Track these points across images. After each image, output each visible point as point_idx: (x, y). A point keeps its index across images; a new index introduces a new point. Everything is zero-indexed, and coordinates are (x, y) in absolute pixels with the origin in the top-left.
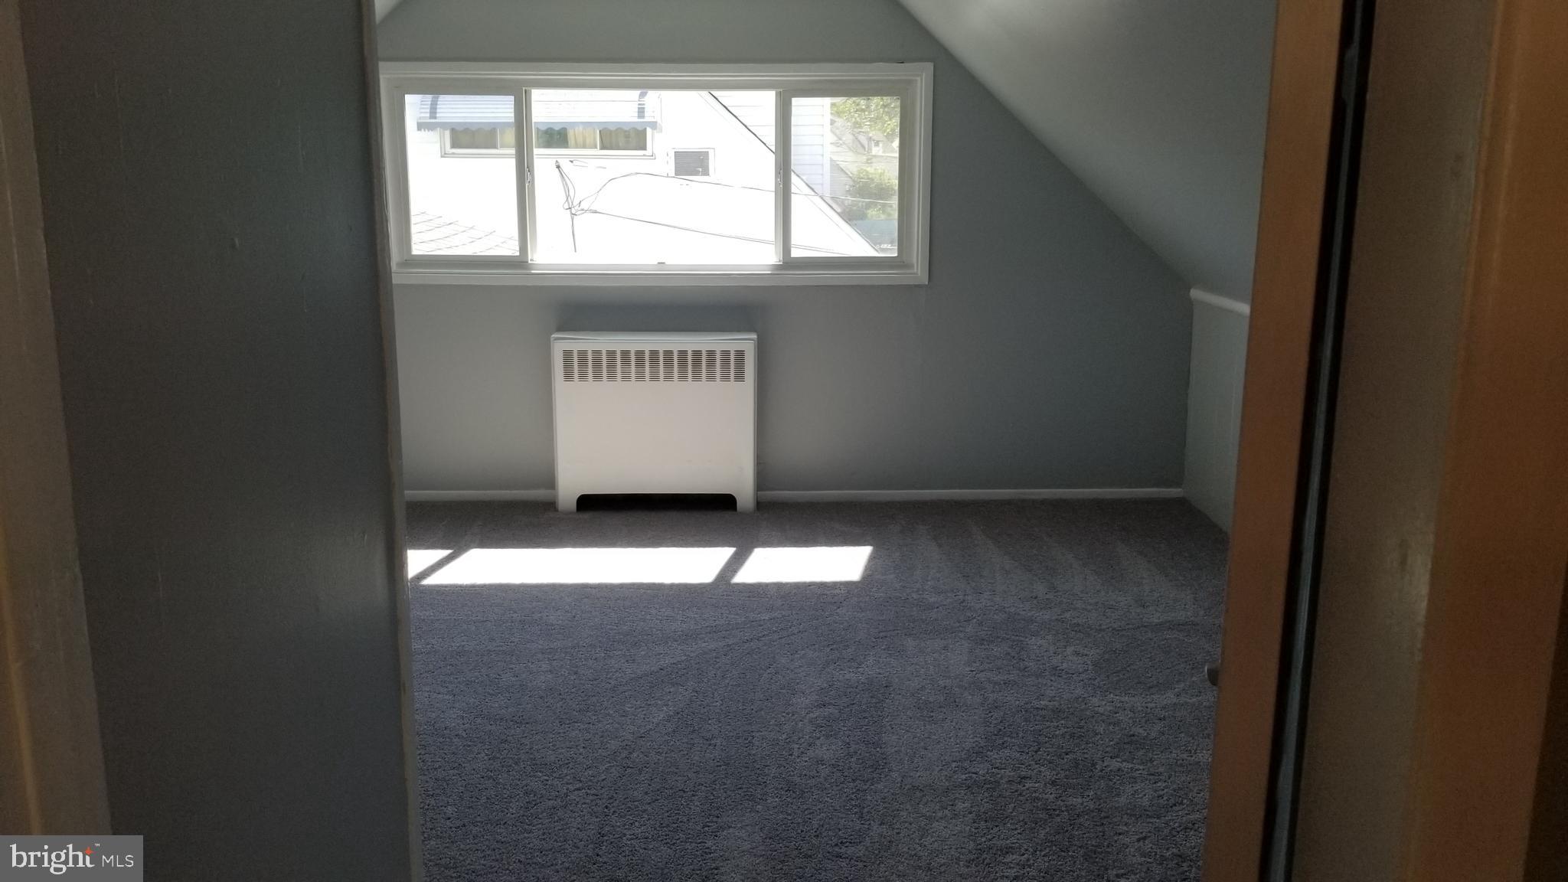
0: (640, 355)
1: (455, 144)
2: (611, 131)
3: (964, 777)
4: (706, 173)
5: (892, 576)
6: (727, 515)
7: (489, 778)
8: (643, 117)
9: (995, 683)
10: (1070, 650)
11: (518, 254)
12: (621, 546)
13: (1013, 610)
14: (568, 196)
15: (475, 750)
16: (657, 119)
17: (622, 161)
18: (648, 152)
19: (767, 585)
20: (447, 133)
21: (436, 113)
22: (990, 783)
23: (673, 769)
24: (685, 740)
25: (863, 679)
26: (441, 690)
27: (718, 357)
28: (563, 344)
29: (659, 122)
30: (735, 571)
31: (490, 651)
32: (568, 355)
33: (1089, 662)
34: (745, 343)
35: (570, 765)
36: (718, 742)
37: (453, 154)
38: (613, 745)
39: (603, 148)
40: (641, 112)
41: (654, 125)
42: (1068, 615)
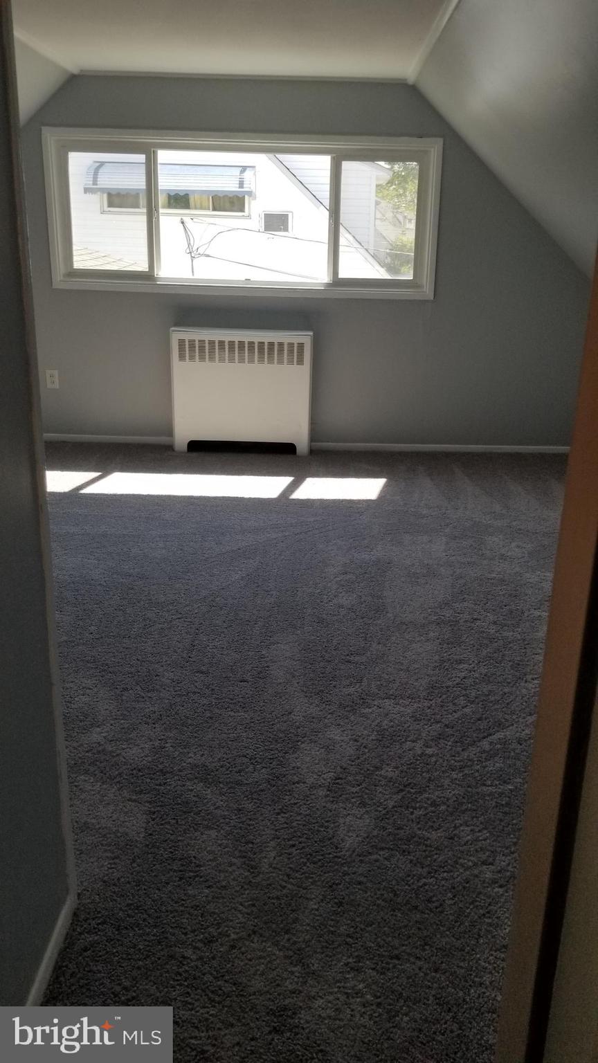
0: (232, 344)
1: (111, 205)
2: (219, 197)
3: (435, 618)
4: (286, 229)
5: (398, 497)
6: (290, 457)
7: (120, 610)
8: (242, 187)
9: (462, 563)
10: (514, 544)
11: (147, 270)
12: (216, 474)
13: (477, 519)
14: (189, 244)
15: (111, 593)
16: (253, 189)
17: (227, 220)
18: (246, 213)
19: (314, 500)
20: (105, 196)
21: (97, 181)
22: (453, 621)
23: (243, 608)
24: (252, 591)
25: (373, 558)
26: (91, 557)
27: (286, 347)
28: (178, 335)
29: (254, 191)
30: (292, 492)
31: (124, 535)
32: (181, 342)
33: (526, 552)
34: (304, 338)
35: (175, 604)
36: (274, 593)
37: (109, 211)
38: (204, 593)
39: (214, 209)
40: (241, 184)
41: (250, 193)
42: (514, 523)
